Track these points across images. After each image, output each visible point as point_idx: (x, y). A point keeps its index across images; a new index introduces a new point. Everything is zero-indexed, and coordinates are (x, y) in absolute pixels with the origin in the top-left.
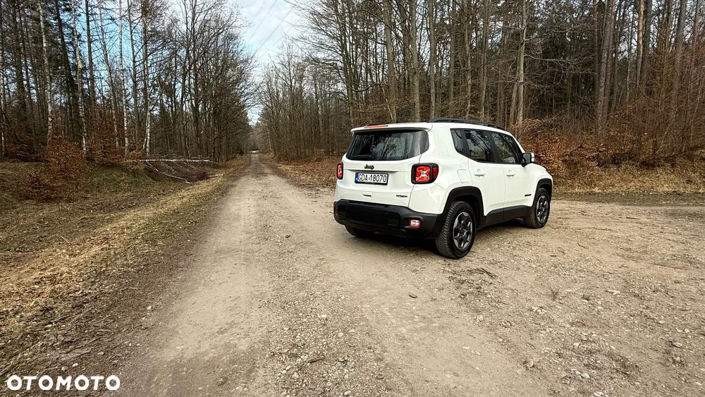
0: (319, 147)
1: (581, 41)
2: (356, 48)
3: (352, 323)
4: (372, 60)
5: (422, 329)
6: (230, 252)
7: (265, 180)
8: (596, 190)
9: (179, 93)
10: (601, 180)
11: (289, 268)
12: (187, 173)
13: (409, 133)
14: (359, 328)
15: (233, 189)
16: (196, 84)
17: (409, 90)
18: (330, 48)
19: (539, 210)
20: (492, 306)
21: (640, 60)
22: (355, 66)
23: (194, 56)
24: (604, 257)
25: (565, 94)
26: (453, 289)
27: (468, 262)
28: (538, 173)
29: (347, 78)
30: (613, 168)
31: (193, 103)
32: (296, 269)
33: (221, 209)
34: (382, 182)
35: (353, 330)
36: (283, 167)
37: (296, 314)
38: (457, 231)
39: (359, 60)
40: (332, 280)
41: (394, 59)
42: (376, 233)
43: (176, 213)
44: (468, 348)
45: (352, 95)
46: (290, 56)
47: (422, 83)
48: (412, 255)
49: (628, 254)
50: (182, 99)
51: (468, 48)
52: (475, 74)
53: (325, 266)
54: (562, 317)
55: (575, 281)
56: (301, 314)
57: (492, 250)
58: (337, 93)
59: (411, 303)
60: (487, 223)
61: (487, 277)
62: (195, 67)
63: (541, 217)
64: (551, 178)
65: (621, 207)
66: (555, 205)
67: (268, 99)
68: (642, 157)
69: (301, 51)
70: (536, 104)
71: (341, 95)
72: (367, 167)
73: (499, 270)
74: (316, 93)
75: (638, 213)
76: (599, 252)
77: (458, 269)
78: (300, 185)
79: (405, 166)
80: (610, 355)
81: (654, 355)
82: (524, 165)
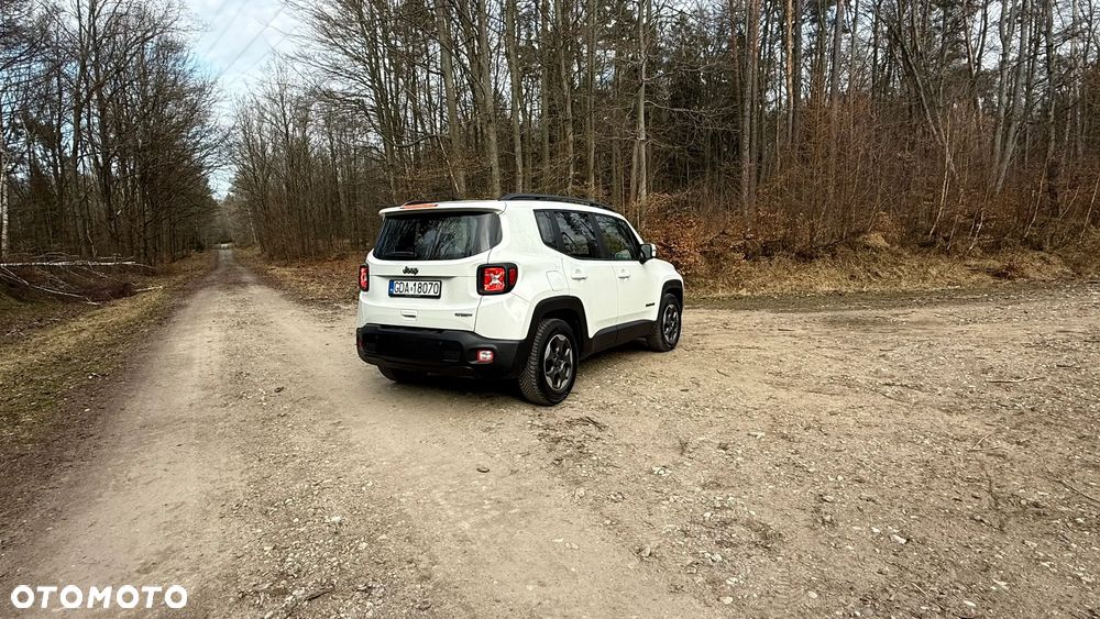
0: (341, 236)
1: (719, 84)
2: (396, 79)
3: (383, 526)
4: (422, 97)
5: (497, 520)
6: (170, 424)
7: (243, 294)
8: (743, 292)
9: (68, 141)
10: (749, 278)
11: (278, 444)
12: (90, 287)
13: (471, 217)
14: (394, 532)
15: (181, 312)
16: (103, 126)
17: (483, 147)
18: (351, 75)
19: (667, 326)
20: (599, 473)
21: (791, 115)
22: (396, 107)
23: (98, 76)
24: (748, 386)
25: (703, 158)
26: (543, 453)
27: (567, 409)
28: (663, 271)
29: (382, 124)
30: (764, 261)
31: (100, 160)
32: (291, 445)
33: (156, 349)
34: (432, 293)
35: (384, 536)
36: (277, 271)
37: (289, 520)
38: (550, 364)
39: (403, 98)
40: (353, 457)
41: (458, 99)
42: (429, 374)
43: (64, 359)
44: (561, 540)
45: (392, 151)
46: (283, 86)
47: (501, 137)
48: (484, 405)
49: (779, 381)
50: (75, 152)
51: (566, 87)
52: (578, 126)
53: (342, 434)
54: (691, 477)
55: (711, 424)
56: (297, 520)
57: (602, 388)
58: (367, 148)
59: (480, 480)
60: (594, 348)
61: (592, 429)
62: (100, 96)
63: (670, 334)
64: (681, 278)
65: (772, 315)
66: (688, 317)
67: (246, 155)
68: (798, 246)
69: (300, 78)
70: (663, 171)
71: (374, 152)
72: (407, 270)
73: (612, 417)
74: (332, 150)
75: (792, 322)
76: (743, 380)
77: (552, 421)
78: (304, 300)
79: (466, 268)
80: (749, 524)
81: (801, 517)
82: (643, 261)
